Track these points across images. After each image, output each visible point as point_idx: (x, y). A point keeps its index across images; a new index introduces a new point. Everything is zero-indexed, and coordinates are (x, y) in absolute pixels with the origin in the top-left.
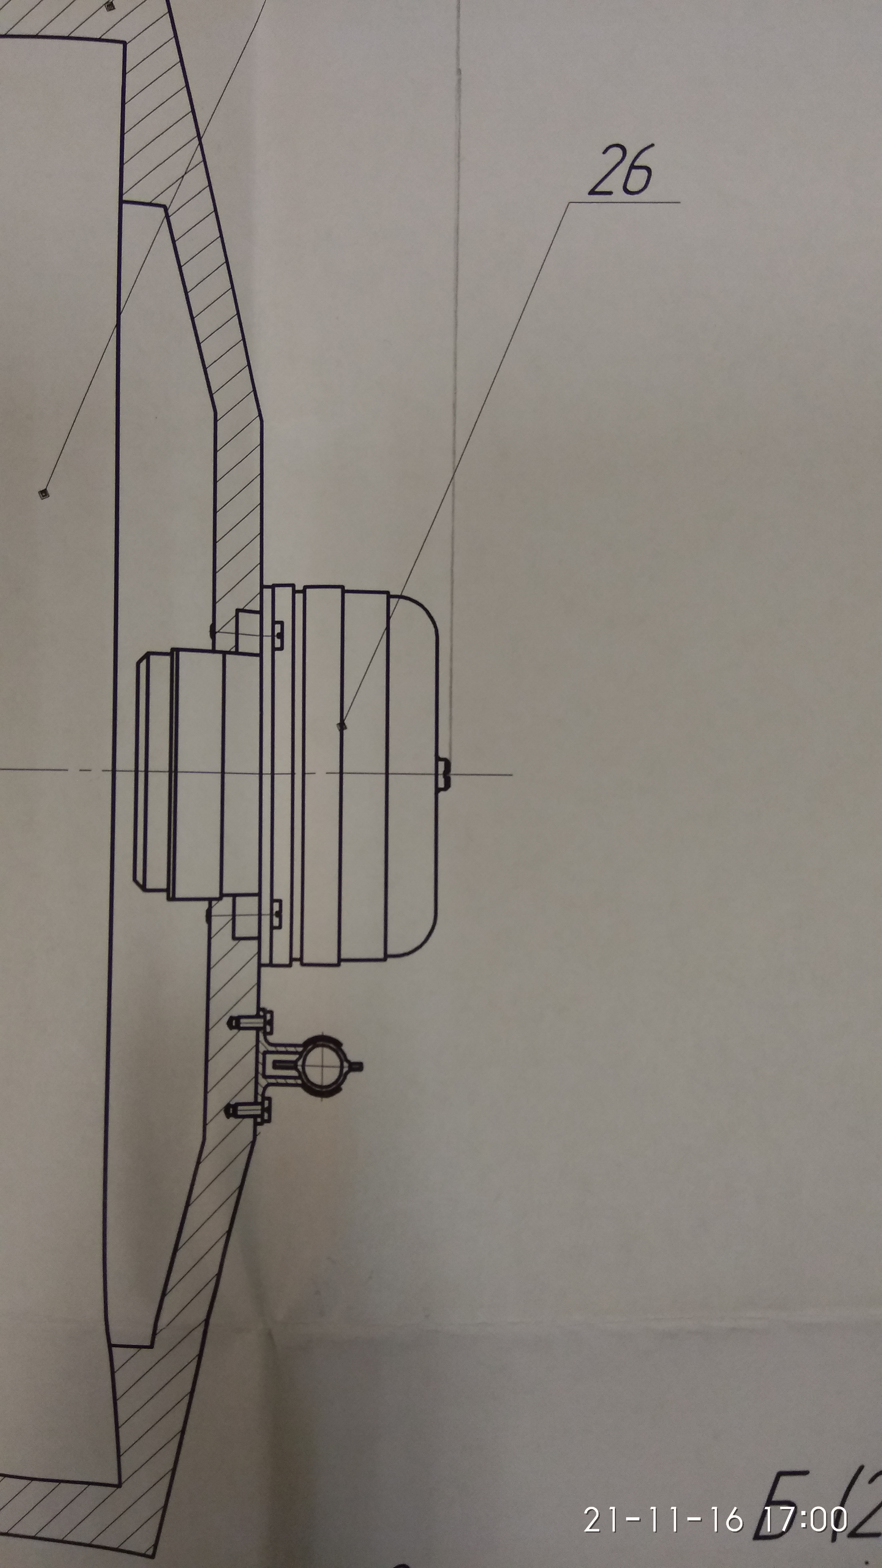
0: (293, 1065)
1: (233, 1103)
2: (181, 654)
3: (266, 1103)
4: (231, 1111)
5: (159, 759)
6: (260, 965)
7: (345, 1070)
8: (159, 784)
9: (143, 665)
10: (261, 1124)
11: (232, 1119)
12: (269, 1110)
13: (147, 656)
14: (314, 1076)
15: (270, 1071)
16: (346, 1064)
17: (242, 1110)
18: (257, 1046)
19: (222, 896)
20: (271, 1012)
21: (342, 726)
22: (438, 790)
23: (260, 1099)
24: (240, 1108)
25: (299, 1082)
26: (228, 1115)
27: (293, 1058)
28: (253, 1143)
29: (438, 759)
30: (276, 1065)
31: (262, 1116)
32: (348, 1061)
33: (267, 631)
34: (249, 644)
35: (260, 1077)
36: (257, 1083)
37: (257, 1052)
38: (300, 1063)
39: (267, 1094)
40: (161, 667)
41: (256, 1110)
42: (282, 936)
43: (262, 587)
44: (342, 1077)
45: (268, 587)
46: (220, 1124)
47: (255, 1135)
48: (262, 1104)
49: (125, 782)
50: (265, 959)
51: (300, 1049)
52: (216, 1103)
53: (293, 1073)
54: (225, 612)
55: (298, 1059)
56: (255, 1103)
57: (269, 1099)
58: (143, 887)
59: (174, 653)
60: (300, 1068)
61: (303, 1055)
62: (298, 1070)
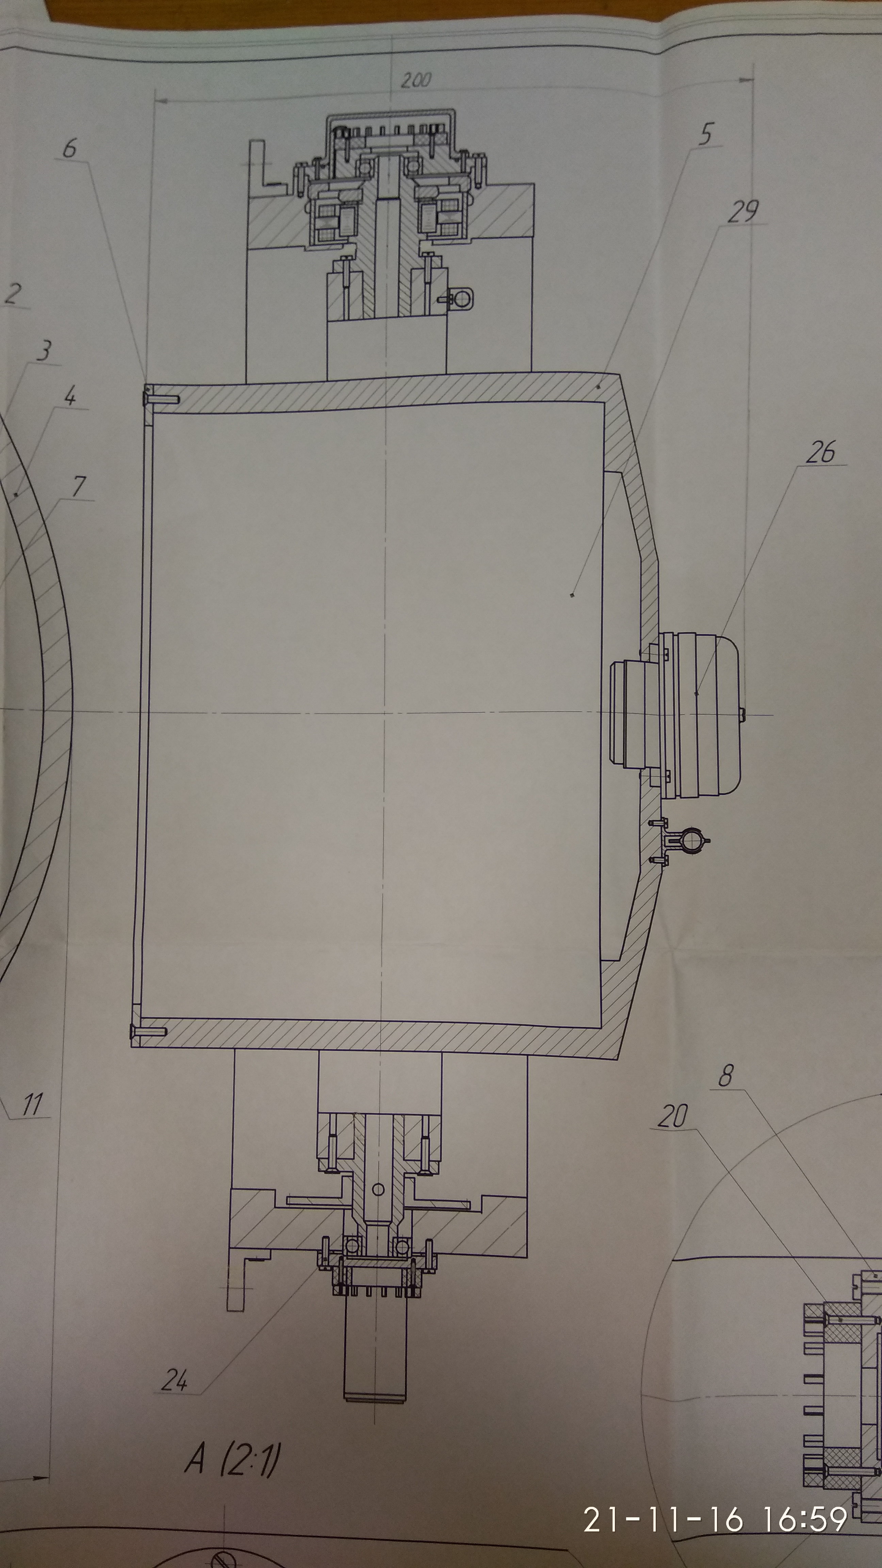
0: (678, 841)
1: (652, 857)
2: (628, 662)
3: (666, 857)
4: (652, 860)
5: (619, 708)
6: (661, 799)
7: (703, 842)
8: (619, 718)
9: (613, 667)
10: (665, 866)
11: (652, 863)
12: (668, 860)
13: (614, 663)
14: (688, 845)
15: (667, 844)
16: (703, 840)
17: (656, 860)
18: (661, 833)
19: (646, 767)
20: (667, 819)
21: (696, 694)
22: (740, 722)
23: (663, 856)
24: (655, 859)
25: (681, 848)
26: (651, 862)
27: (679, 838)
28: (661, 874)
29: (740, 708)
30: (670, 841)
31: (665, 863)
32: (704, 838)
33: (661, 652)
34: (654, 659)
35: (663, 846)
36: (662, 849)
37: (662, 836)
38: (681, 840)
39: (666, 854)
40: (620, 667)
41: (662, 860)
42: (671, 786)
43: (659, 633)
44: (701, 845)
45: (661, 633)
46: (647, 866)
47: (662, 871)
48: (665, 858)
49: (606, 716)
50: (663, 796)
51: (681, 834)
52: (645, 856)
53: (679, 844)
54: (645, 644)
55: (680, 839)
56: (662, 857)
57: (668, 856)
58: (613, 762)
59: (625, 662)
60: (682, 842)
61: (683, 837)
62: (680, 843)
